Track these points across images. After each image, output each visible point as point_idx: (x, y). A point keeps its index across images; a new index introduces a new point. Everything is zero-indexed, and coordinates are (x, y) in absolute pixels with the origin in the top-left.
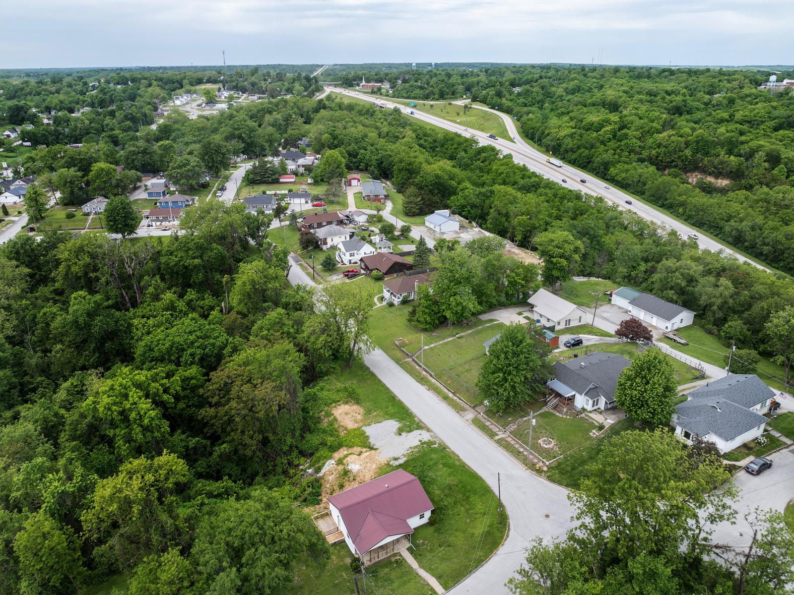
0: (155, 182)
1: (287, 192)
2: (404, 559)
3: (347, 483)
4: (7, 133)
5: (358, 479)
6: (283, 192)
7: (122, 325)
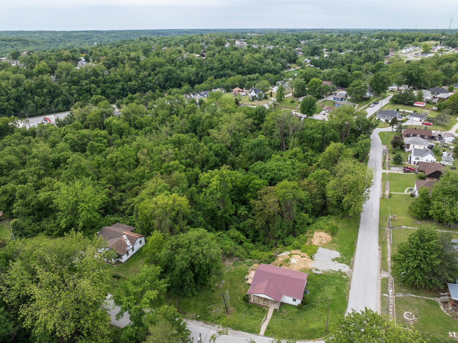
0: (342, 93)
1: (412, 112)
2: (268, 311)
3: (284, 266)
4: (306, 60)
5: (290, 267)
6: (410, 112)
7: (267, 155)
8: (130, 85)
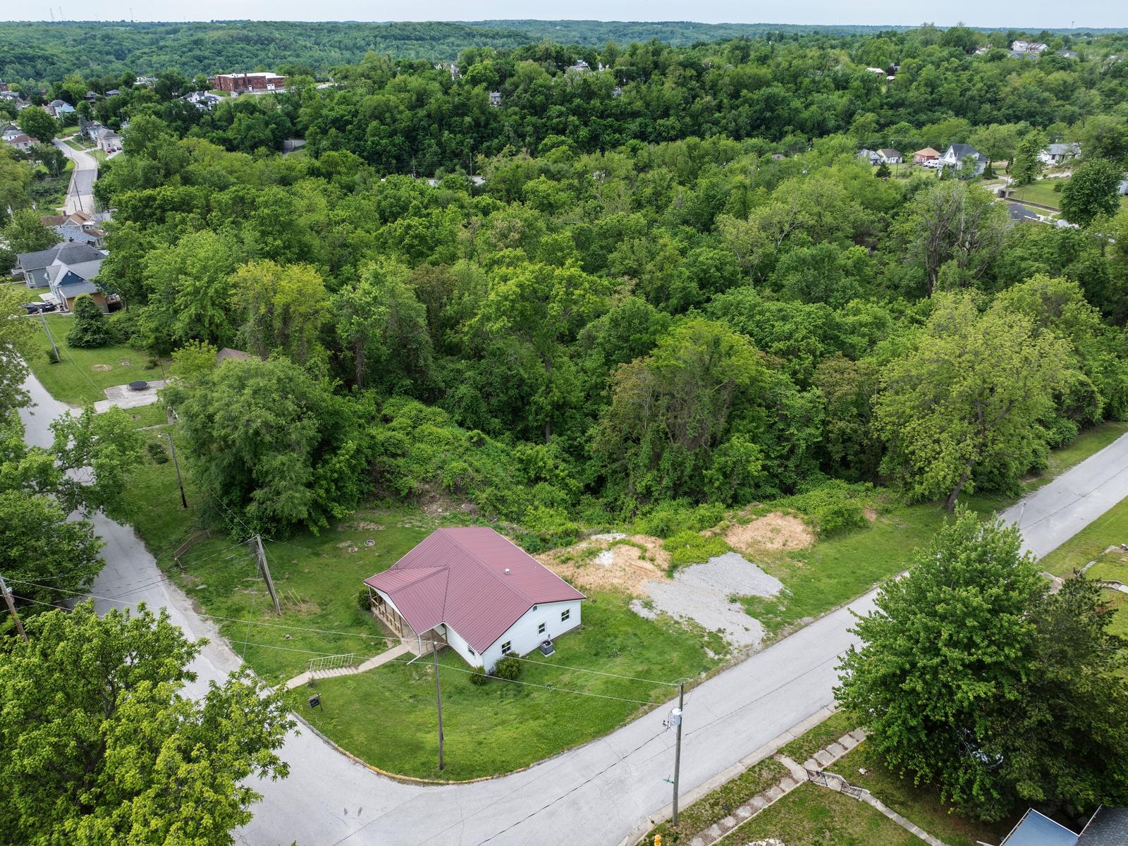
5: (581, 569)
8: (660, 126)
